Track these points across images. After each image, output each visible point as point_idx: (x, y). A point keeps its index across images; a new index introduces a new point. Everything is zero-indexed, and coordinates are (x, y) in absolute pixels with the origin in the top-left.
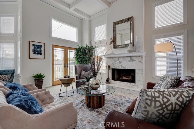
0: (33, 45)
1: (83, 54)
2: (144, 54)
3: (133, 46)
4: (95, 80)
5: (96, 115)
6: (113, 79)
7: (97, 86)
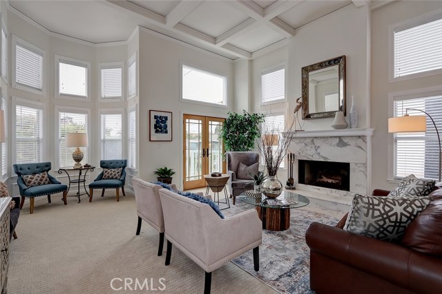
0: (156, 117)
1: (238, 130)
2: (368, 133)
3: (345, 115)
4: (272, 182)
5: (279, 240)
6: (301, 181)
7: (276, 192)
